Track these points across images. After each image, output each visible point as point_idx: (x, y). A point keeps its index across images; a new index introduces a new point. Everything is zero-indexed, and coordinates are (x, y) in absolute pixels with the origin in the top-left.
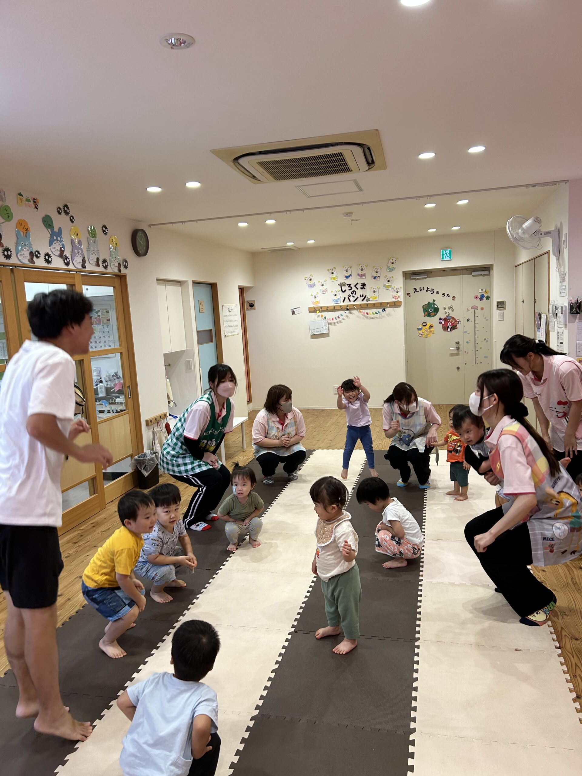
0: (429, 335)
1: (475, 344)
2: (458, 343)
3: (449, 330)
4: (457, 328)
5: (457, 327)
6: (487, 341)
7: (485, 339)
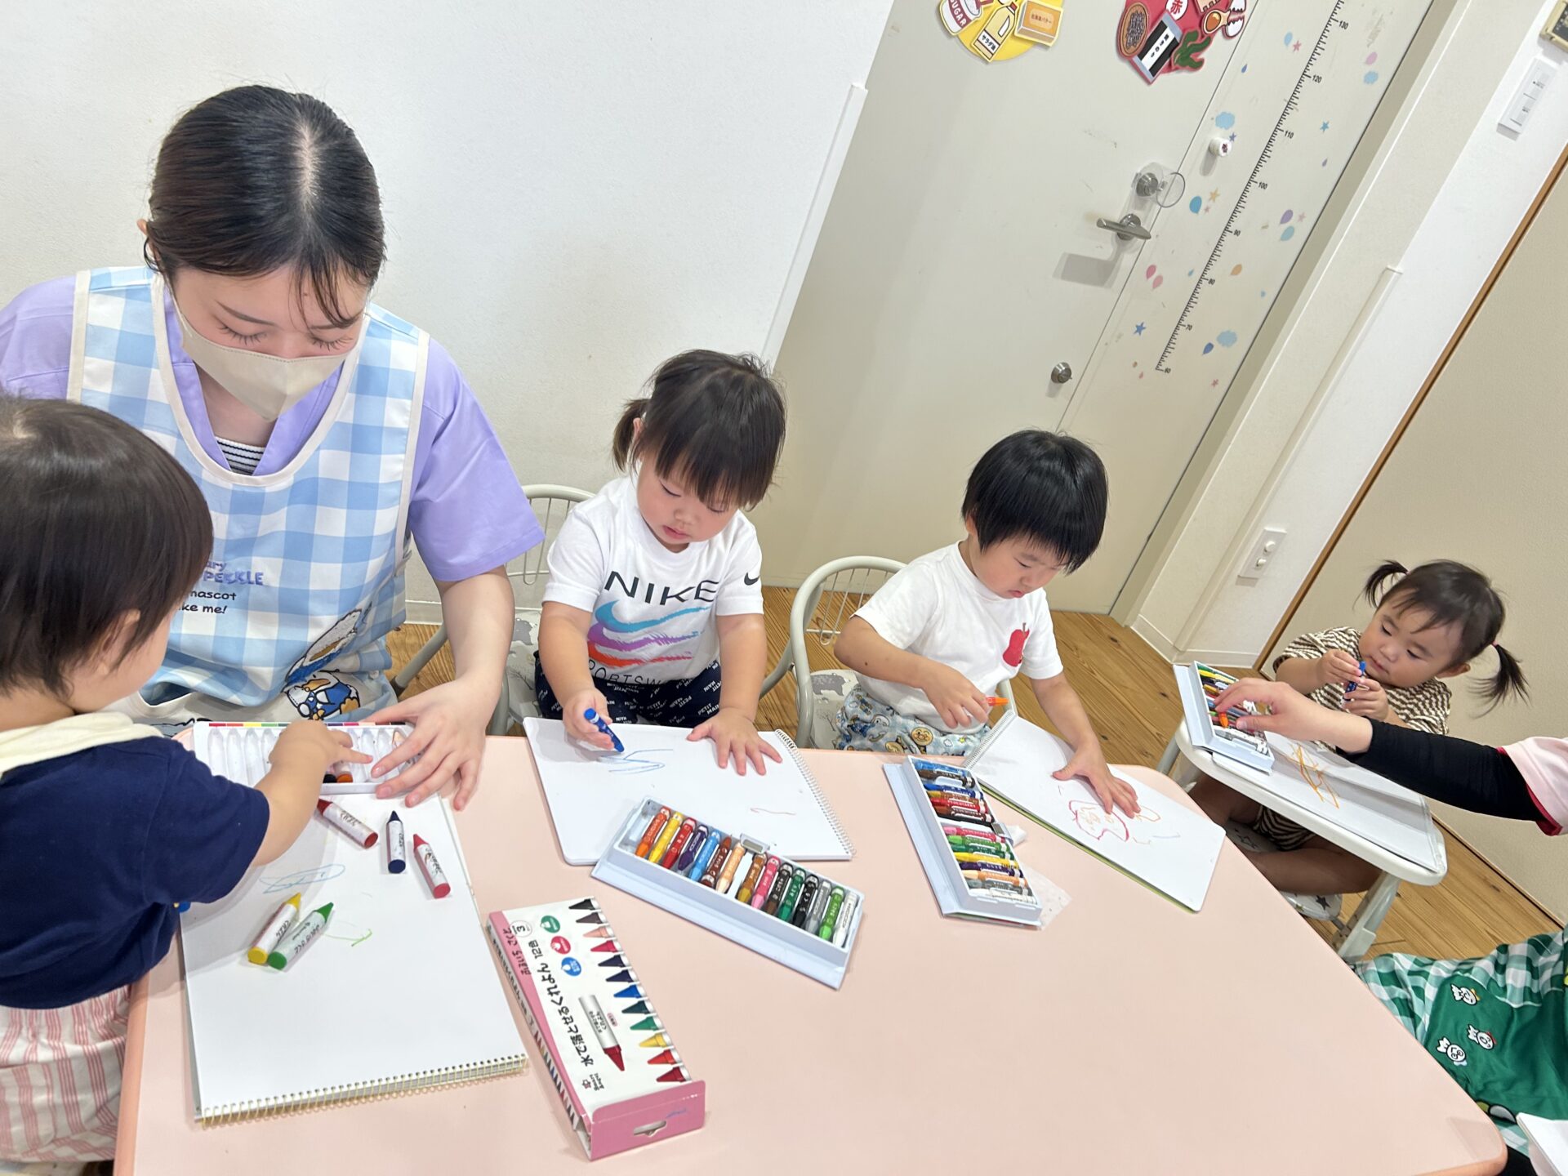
0: (1010, 47)
1: (1226, 229)
2: (1145, 187)
3: (1149, 61)
4: (1197, 65)
5: (1204, 55)
6: (1288, 235)
7: (1288, 216)
